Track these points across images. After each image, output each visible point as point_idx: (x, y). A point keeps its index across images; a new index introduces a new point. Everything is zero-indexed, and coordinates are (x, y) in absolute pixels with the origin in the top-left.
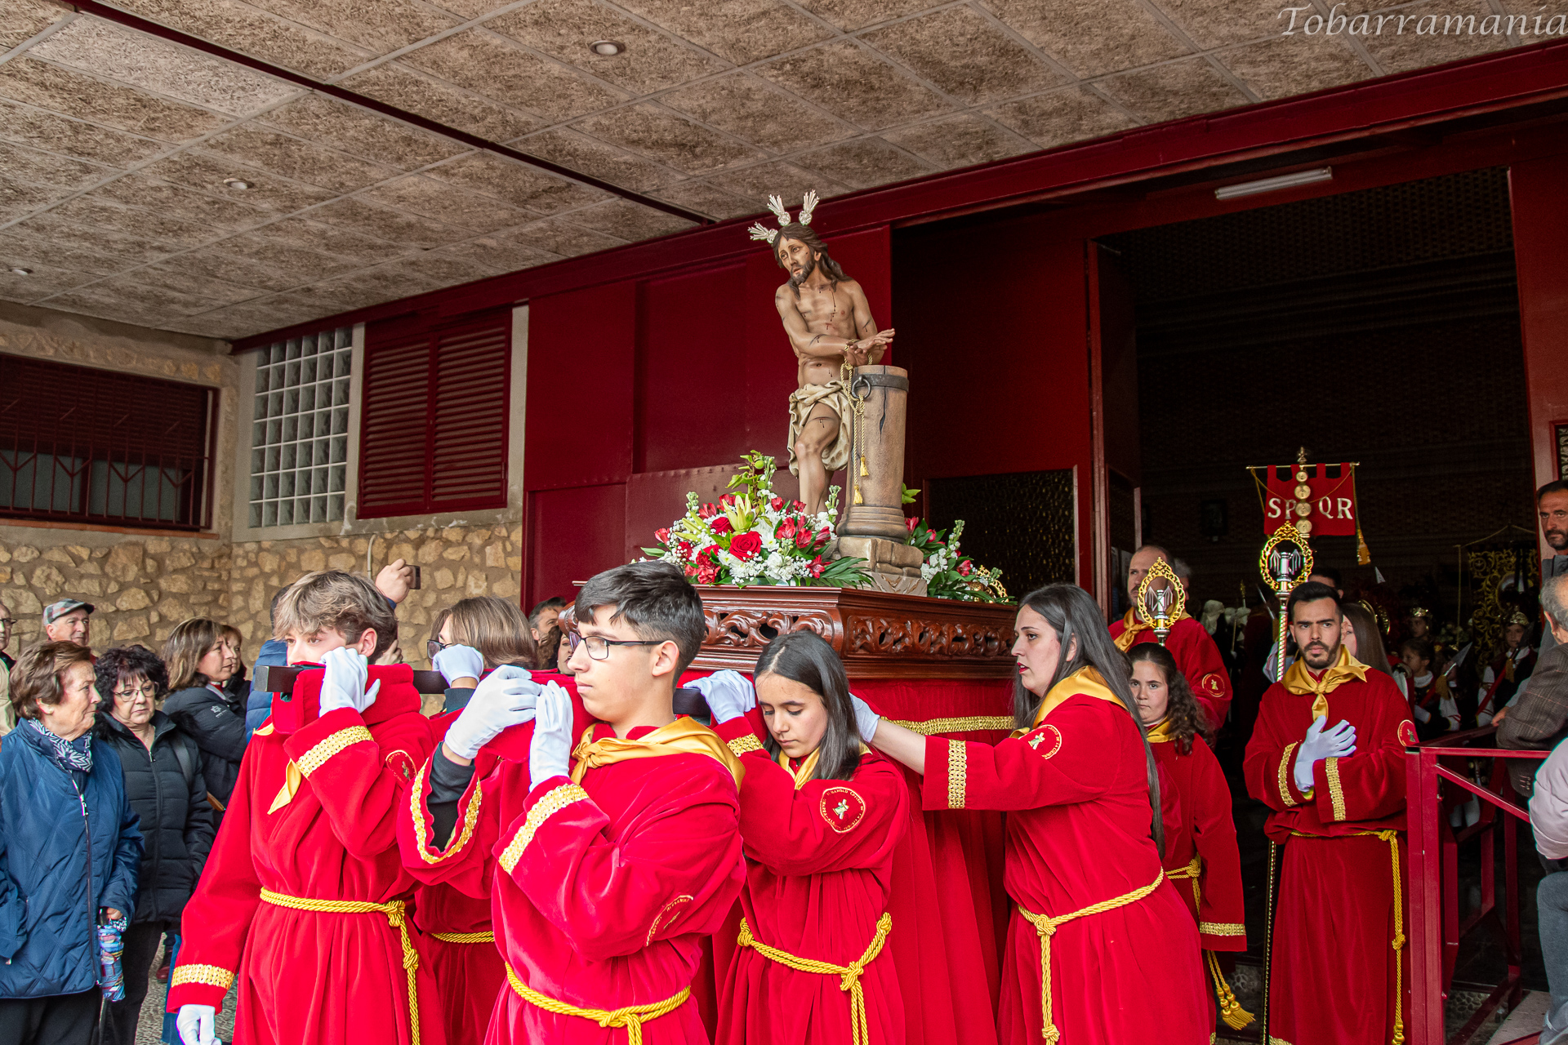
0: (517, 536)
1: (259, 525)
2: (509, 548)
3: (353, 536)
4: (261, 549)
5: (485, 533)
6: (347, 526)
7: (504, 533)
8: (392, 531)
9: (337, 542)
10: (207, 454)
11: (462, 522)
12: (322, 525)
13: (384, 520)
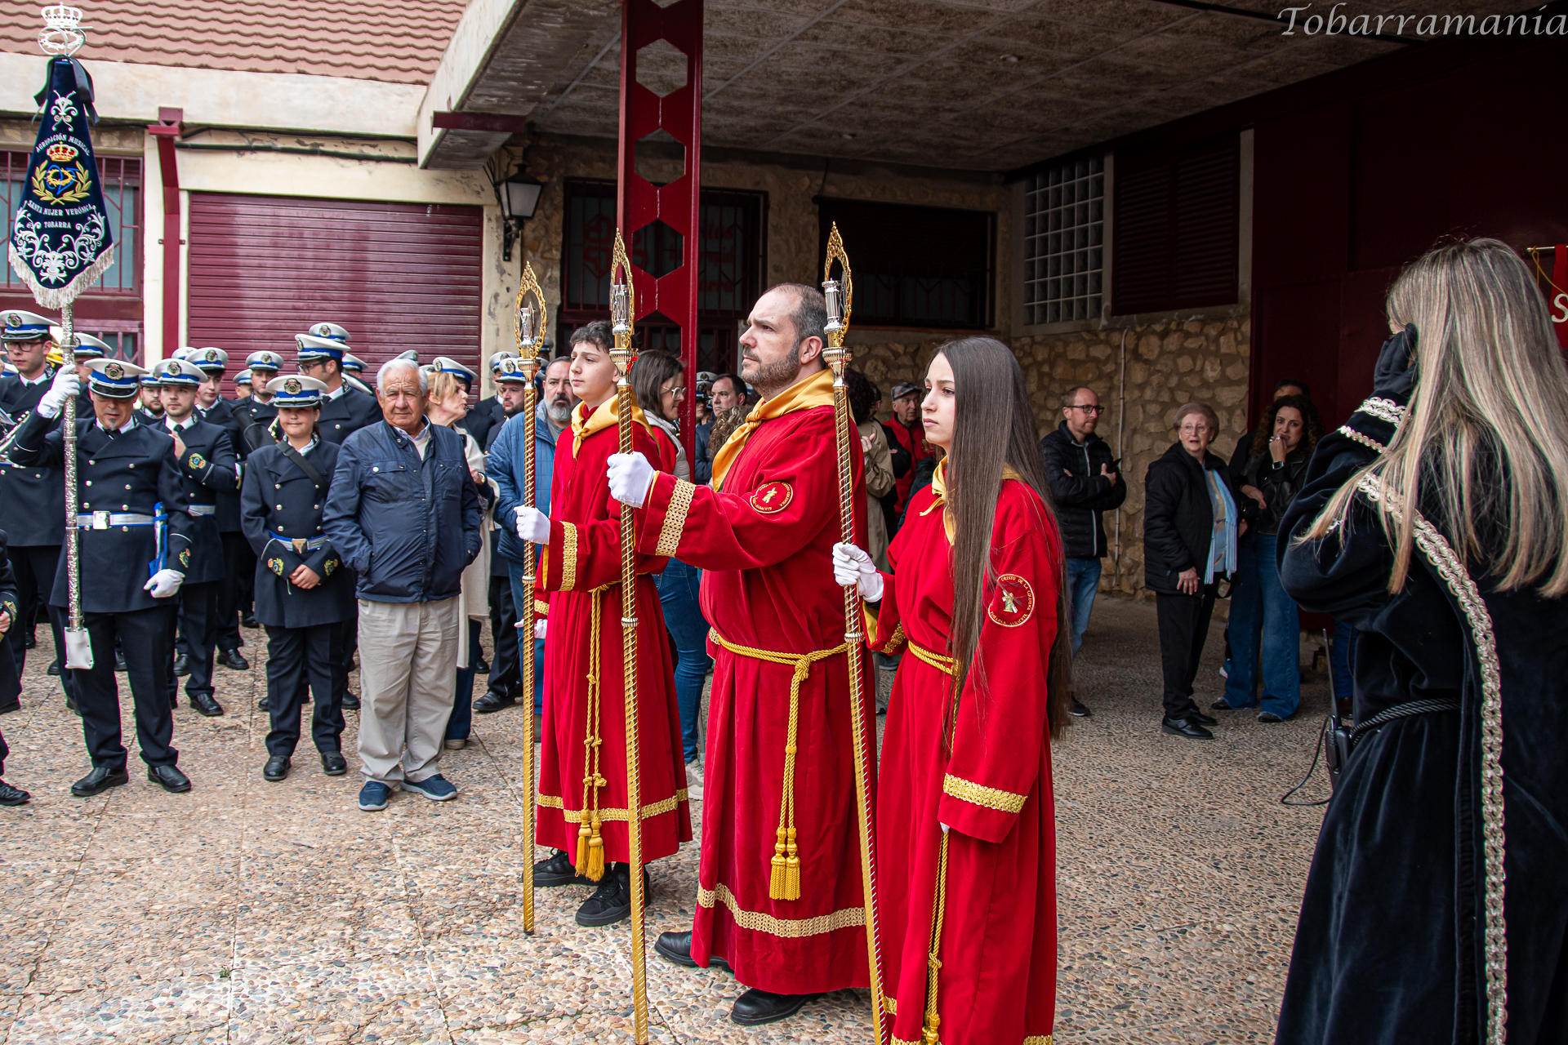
0: (1246, 328)
1: (1032, 323)
2: (1240, 338)
3: (1108, 330)
4: (1034, 343)
5: (1220, 326)
6: (1104, 322)
7: (1235, 324)
8: (1141, 325)
9: (1096, 335)
10: (988, 267)
11: (1200, 317)
12: (1083, 322)
13: (1135, 316)
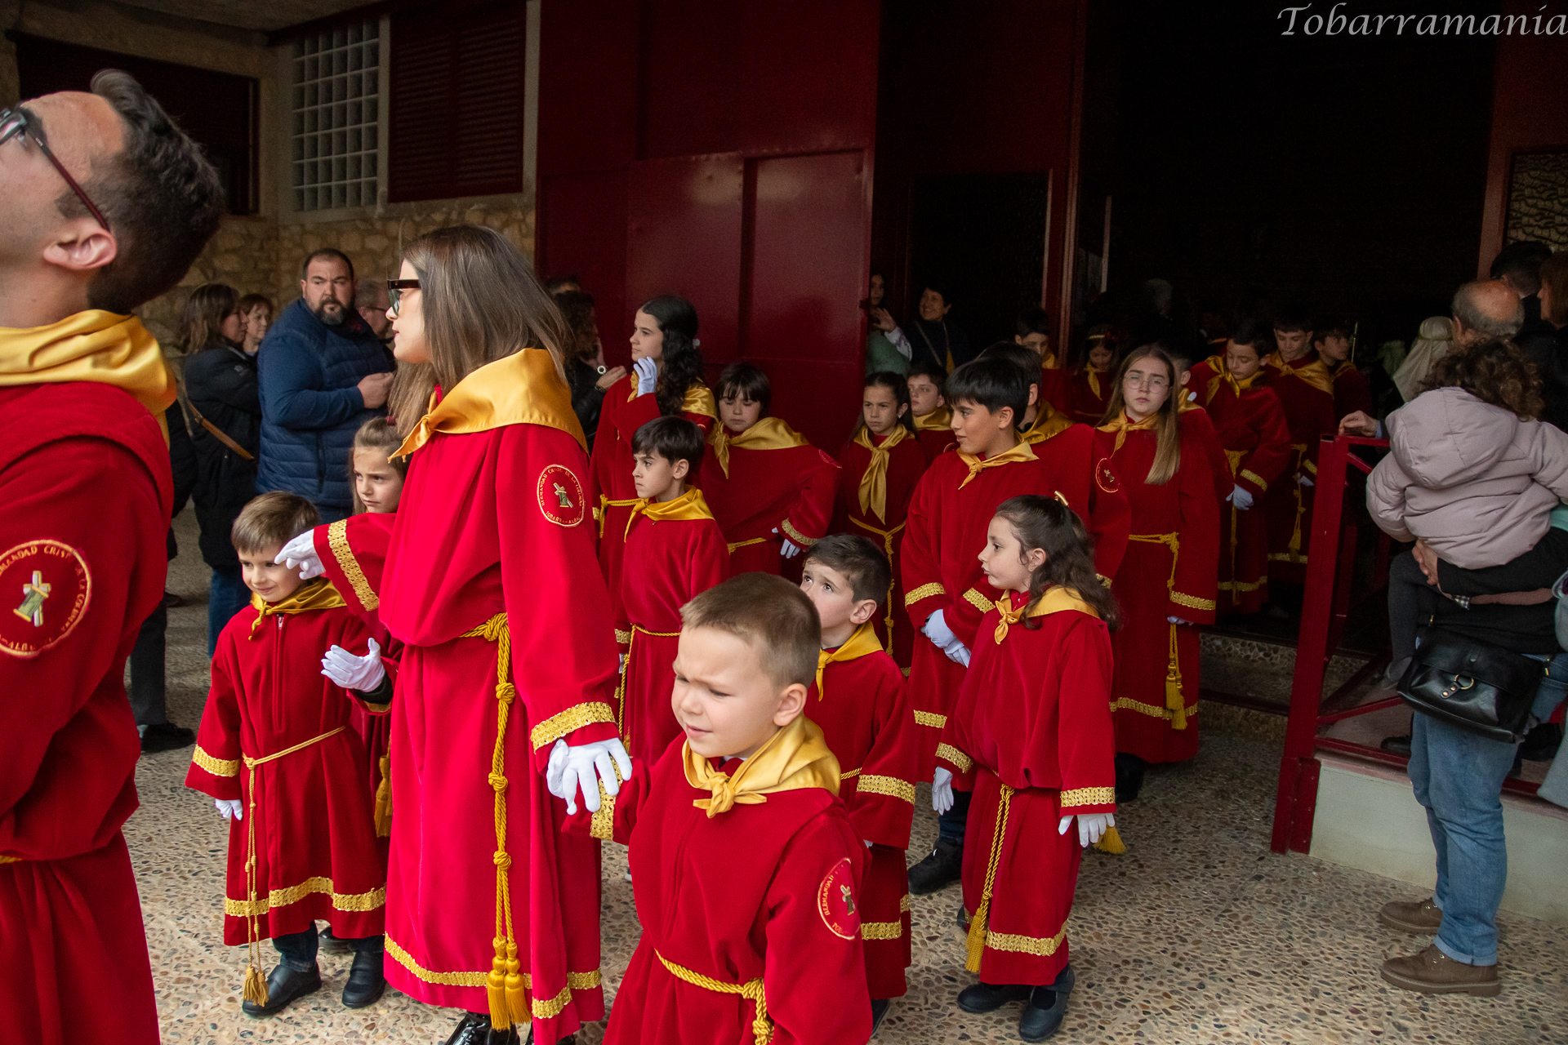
0: (531, 219)
1: (301, 208)
2: (524, 231)
3: (385, 219)
4: (304, 232)
5: (503, 216)
6: (379, 209)
7: (520, 215)
8: (420, 215)
9: (372, 225)
10: (251, 142)
11: (482, 206)
12: (358, 209)
13: (413, 204)
